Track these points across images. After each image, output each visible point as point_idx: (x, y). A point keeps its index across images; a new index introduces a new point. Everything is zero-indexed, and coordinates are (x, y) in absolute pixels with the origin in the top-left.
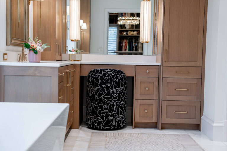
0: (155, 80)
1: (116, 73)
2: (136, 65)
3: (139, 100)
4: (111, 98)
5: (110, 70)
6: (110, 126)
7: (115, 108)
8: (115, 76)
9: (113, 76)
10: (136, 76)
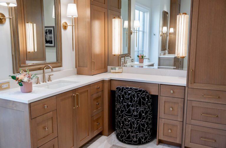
0: (180, 101)
1: (136, 92)
2: (161, 84)
3: (163, 119)
4: (131, 116)
5: (131, 88)
6: (131, 141)
7: (135, 125)
8: (136, 95)
9: (134, 95)
10: (161, 95)
